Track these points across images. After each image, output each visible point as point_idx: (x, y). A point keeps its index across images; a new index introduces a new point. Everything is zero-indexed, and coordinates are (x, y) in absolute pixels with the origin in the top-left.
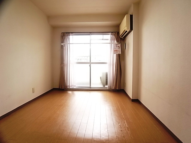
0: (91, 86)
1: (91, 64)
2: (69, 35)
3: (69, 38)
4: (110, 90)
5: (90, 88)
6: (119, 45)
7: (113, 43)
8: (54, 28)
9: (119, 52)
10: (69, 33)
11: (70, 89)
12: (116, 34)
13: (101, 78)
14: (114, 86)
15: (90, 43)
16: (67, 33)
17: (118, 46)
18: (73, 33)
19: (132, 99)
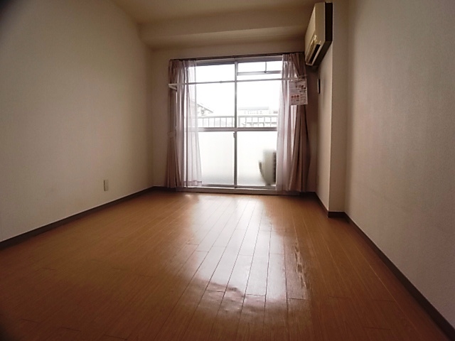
0: (238, 184)
1: (238, 133)
2: (187, 66)
3: (187, 72)
4: (281, 194)
5: (236, 187)
6: (304, 83)
7: (290, 79)
8: (153, 50)
9: (303, 101)
10: (187, 60)
11: (189, 190)
12: (298, 56)
13: (260, 165)
14: (290, 184)
15: (236, 81)
16: (182, 60)
17: (300, 86)
18: (195, 59)
19: (329, 212)
